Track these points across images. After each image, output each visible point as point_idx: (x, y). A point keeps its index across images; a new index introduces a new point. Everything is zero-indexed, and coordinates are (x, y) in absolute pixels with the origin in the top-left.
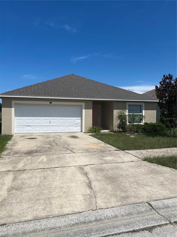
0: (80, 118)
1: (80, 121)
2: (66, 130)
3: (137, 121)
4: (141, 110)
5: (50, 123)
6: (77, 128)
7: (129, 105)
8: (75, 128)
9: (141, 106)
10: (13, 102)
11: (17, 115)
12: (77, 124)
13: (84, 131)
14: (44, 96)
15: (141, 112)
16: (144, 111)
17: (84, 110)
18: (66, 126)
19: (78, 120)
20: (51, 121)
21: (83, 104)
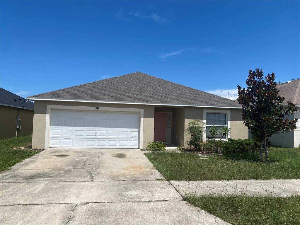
0: (138, 129)
1: (136, 134)
2: (118, 145)
3: (218, 136)
4: (225, 121)
5: (96, 135)
6: (132, 143)
7: (207, 113)
8: (130, 143)
9: (226, 114)
10: (49, 107)
11: (53, 123)
12: (133, 138)
13: (141, 147)
14: (88, 99)
15: (226, 123)
16: (229, 122)
17: (142, 119)
18: (118, 140)
19: (134, 132)
20: (97, 132)
21: (142, 111)
